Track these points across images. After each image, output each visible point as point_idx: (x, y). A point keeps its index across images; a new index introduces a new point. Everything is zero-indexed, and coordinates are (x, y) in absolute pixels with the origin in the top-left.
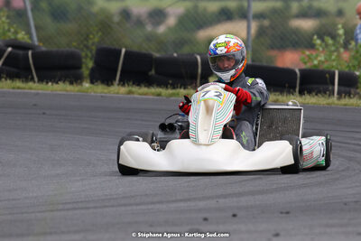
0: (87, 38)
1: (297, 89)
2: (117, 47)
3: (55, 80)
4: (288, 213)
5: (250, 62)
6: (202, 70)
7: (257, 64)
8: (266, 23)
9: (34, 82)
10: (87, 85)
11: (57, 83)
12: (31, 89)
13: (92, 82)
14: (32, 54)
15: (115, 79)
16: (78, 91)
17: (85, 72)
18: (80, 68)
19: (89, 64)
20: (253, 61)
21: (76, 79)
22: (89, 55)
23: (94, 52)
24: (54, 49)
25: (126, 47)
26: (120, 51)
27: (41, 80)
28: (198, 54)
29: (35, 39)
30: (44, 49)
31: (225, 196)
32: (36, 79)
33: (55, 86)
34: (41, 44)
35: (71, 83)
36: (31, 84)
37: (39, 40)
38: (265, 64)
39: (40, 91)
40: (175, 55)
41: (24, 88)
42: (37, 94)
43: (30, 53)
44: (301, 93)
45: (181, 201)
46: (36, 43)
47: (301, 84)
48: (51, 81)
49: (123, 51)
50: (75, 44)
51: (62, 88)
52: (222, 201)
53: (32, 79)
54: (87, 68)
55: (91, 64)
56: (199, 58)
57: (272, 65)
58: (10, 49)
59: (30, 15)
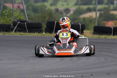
0: (45, 18)
1: (112, 34)
2: (54, 21)
3: (34, 32)
4: (109, 74)
5: (97, 25)
6: (81, 28)
7: (99, 26)
9: (27, 33)
10: (44, 33)
11: (34, 33)
12: (26, 35)
13: (46, 33)
14: (26, 23)
15: (53, 31)
16: (41, 35)
17: (44, 29)
18: (41, 28)
19: (44, 26)
20: (98, 25)
21: (40, 31)
22: (45, 23)
23: (46, 22)
24: (34, 22)
25: (56, 21)
26: (55, 22)
27: (29, 32)
28: (80, 23)
29: (27, 19)
30: (30, 22)
31: (88, 69)
32: (28, 32)
33: (34, 34)
34: (29, 20)
35: (39, 33)
36: (26, 33)
37: (29, 19)
38: (101, 26)
39: (29, 36)
40: (72, 23)
41: (24, 35)
42: (28, 36)
43: (25, 23)
44: (114, 35)
46: (28, 20)
47: (114, 32)
48: (32, 32)
49: (56, 22)
50: (40, 20)
51: (36, 34)
52: (88, 70)
53: (26, 32)
54: (44, 28)
55: (45, 26)
56: (80, 24)
57: (104, 26)
58: (19, 22)
59: (25, 11)
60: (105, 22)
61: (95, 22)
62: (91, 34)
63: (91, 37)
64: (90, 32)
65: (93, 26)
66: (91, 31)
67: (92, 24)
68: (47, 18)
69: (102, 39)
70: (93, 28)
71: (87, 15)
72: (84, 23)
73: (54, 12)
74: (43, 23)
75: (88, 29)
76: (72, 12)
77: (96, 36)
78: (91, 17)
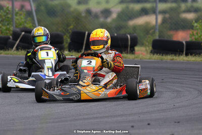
0: (68, 25)
1: (184, 53)
2: (83, 31)
4: (179, 122)
5: (157, 37)
6: (131, 43)
7: (162, 39)
8: (167, 16)
10: (67, 52)
13: (69, 51)
15: (82, 49)
17: (66, 45)
18: (62, 42)
19: (67, 40)
20: (159, 37)
22: (68, 35)
23: (71, 33)
25: (88, 31)
26: (85, 33)
28: (129, 34)
38: (166, 39)
40: (116, 35)
44: (187, 55)
45: (119, 116)
47: (186, 50)
49: (87, 33)
50: (60, 29)
52: (142, 116)
54: (67, 43)
55: (69, 40)
56: (129, 36)
57: (169, 39)
58: (23, 33)
59: (34, 14)
60: (171, 33)
61: (154, 32)
62: (147, 53)
63: (148, 58)
64: (146, 50)
65: (152, 40)
66: (148, 48)
67: (150, 36)
68: (72, 27)
69: (166, 62)
70: (151, 42)
71: (141, 21)
72: (135, 34)
73: (83, 15)
74: (65, 34)
75: (143, 45)
76: (114, 16)
77: (156, 57)
78: (147, 24)
